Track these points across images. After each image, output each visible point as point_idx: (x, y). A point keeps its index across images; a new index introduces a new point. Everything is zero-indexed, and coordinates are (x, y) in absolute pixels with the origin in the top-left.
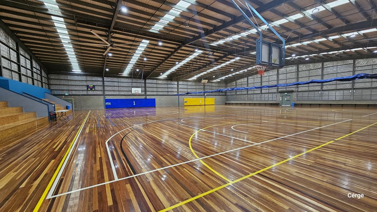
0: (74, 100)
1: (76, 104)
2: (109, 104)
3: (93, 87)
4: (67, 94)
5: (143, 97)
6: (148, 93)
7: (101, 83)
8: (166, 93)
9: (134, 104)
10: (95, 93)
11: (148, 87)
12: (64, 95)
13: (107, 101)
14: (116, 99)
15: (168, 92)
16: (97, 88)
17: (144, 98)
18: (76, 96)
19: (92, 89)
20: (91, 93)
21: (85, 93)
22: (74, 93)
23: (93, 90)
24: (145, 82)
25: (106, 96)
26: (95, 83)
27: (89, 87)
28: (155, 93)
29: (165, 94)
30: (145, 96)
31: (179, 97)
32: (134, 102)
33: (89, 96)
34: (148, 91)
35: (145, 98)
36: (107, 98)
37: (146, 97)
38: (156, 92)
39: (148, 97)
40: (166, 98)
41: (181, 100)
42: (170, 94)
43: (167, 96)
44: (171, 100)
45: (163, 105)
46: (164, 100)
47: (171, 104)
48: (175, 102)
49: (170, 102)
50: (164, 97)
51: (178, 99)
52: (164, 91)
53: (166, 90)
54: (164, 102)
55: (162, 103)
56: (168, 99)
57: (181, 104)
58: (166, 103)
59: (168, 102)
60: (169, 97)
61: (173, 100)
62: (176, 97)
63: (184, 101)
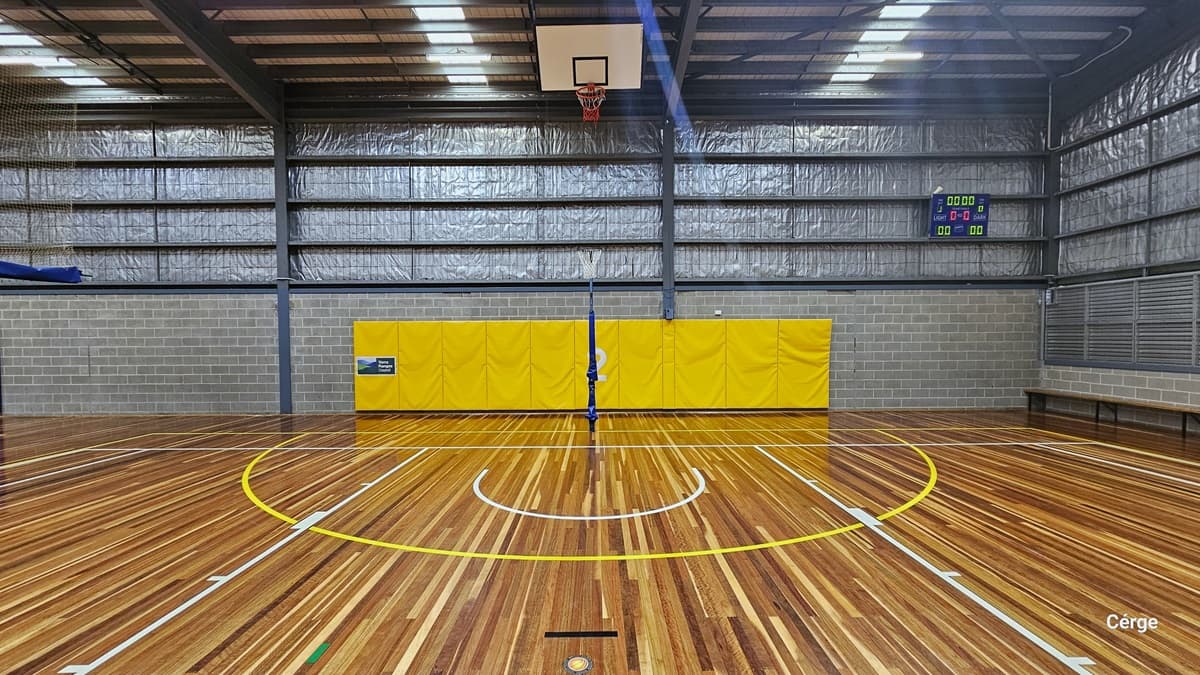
31: (284, 311)
40: (130, 323)
41: (309, 341)
42: (186, 272)
43: (135, 299)
44: (186, 341)
45: (88, 398)
46: (99, 342)
47: (182, 388)
48: (242, 370)
49: (169, 370)
50: (104, 303)
51: (276, 337)
52: (123, 241)
53: (143, 228)
54: (103, 361)
55: (76, 370)
56: (150, 333)
57: (320, 397)
58: (119, 379)
59: (144, 360)
60: (159, 314)
61: (215, 341)
62: (252, 313)
63: (359, 362)
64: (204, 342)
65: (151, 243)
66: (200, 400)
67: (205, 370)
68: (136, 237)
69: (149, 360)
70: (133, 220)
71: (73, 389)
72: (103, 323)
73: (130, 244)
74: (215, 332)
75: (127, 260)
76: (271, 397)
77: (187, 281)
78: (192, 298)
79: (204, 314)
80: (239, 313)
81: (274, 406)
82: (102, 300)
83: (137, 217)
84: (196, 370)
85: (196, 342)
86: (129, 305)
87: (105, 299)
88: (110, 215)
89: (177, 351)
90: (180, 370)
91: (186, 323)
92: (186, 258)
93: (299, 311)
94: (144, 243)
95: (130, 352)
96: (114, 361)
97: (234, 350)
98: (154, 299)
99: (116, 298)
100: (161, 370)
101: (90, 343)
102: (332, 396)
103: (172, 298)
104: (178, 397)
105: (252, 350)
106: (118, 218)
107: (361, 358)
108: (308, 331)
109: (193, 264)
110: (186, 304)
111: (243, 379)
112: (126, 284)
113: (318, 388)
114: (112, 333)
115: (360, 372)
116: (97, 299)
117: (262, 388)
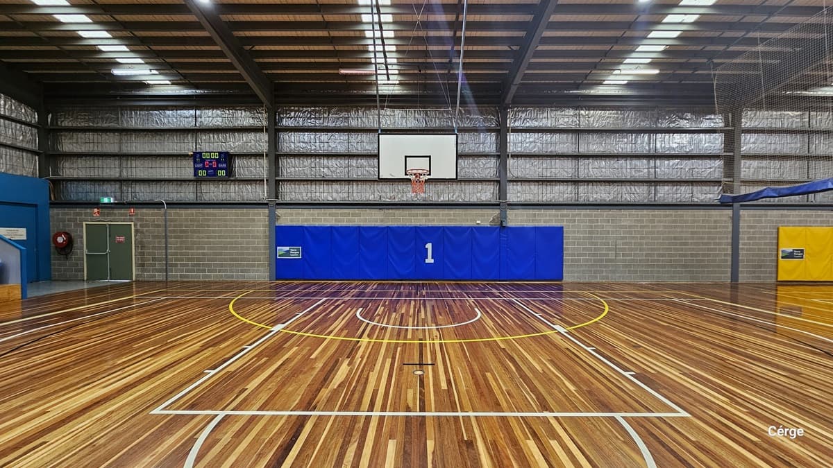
0: (137, 231)
1: (143, 247)
2: (295, 252)
3: (218, 161)
4: (106, 200)
5: (484, 219)
6: (515, 194)
7: (260, 142)
8: (639, 194)
9: (430, 260)
10: (234, 192)
11: (515, 156)
12: (97, 204)
13: (284, 235)
14: (331, 228)
15: (657, 183)
16: (243, 168)
17: (487, 224)
18: (144, 211)
19: (215, 174)
20: (213, 192)
21: (188, 193)
22: (143, 193)
23: (222, 180)
24: (498, 124)
25: (280, 212)
26: (234, 144)
27: (203, 161)
28: (564, 193)
29: (628, 198)
30: (496, 212)
31: (735, 220)
32: (429, 246)
33: (201, 211)
34: (516, 181)
35: (498, 224)
36: (288, 218)
37: (503, 217)
38: (570, 188)
39: (516, 219)
40: (641, 227)
41: (749, 238)
42: (666, 196)
43: (645, 212)
44: (675, 238)
45: (614, 272)
46: (623, 238)
47: (672, 266)
48: (709, 255)
49: (663, 255)
50: (626, 215)
51: (730, 236)
52: (628, 177)
53: (642, 169)
54: (624, 249)
55: (607, 255)
56: (653, 233)
57: (754, 272)
58: (633, 260)
59: (648, 249)
60: (659, 221)
61: (692, 238)
62: (715, 222)
63: (782, 251)
64: (686, 238)
65: (646, 178)
66: (682, 274)
67: (685, 255)
68: (636, 175)
69: (652, 249)
70: (635, 165)
71: (606, 266)
72: (625, 227)
73: (632, 179)
74: (692, 233)
75: (630, 189)
76: (726, 272)
77: (666, 202)
78: (680, 212)
79: (686, 221)
80: (708, 221)
81: (726, 277)
82: (625, 213)
83: (637, 163)
84: (680, 255)
85: (681, 238)
86: (641, 216)
87: (626, 212)
88: (622, 162)
89: (669, 244)
90: (670, 255)
91: (675, 227)
92: (666, 188)
93: (744, 220)
94: (641, 178)
95: (641, 244)
96: (631, 250)
97: (704, 244)
98: (656, 212)
99: (634, 212)
100: (659, 255)
101: (616, 238)
102: (761, 272)
103: (668, 212)
104: (668, 272)
105: (715, 244)
106: (627, 164)
107: (784, 249)
108: (749, 232)
109: (670, 191)
110: (675, 216)
111: (708, 261)
112: (629, 203)
113: (753, 266)
114: (630, 232)
115: (782, 258)
116: (623, 212)
117: (719, 266)
